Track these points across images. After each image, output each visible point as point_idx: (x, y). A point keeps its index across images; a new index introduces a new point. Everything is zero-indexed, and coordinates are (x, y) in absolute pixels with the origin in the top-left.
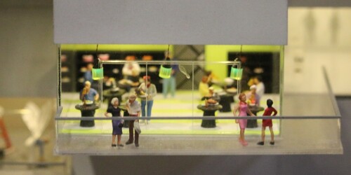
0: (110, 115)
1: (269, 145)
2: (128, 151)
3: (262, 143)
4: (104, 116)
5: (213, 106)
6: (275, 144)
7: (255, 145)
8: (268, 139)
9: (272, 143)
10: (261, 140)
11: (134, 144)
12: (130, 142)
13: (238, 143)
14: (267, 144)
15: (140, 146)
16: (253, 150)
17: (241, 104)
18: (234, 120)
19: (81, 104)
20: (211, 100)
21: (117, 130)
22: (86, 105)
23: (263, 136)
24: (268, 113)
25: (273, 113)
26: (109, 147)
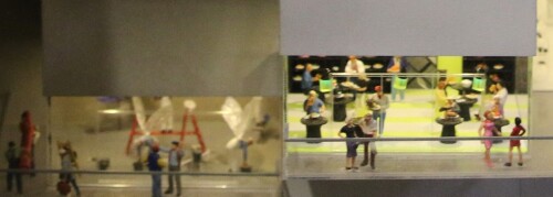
0: (344, 135)
1: (517, 166)
2: (362, 174)
3: (509, 165)
4: (337, 137)
5: (453, 120)
6: (524, 165)
7: (502, 166)
8: (516, 158)
9: (521, 164)
10: (508, 161)
11: (369, 165)
12: (365, 163)
13: (483, 163)
14: (515, 165)
15: (377, 169)
16: (499, 172)
17: (486, 122)
18: (479, 142)
19: (307, 117)
20: (450, 112)
21: (352, 151)
22: (312, 119)
23: (511, 156)
24: (515, 132)
25: (521, 132)
26: (343, 170)
